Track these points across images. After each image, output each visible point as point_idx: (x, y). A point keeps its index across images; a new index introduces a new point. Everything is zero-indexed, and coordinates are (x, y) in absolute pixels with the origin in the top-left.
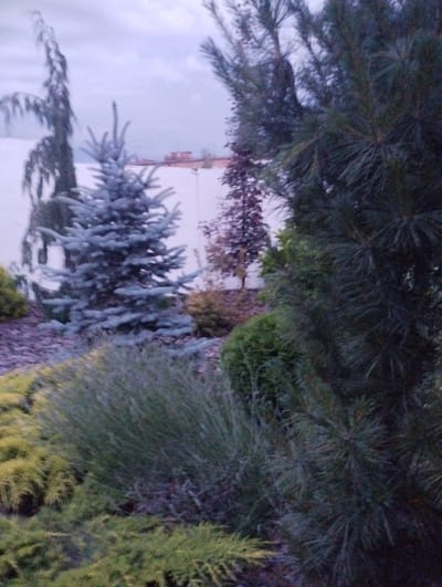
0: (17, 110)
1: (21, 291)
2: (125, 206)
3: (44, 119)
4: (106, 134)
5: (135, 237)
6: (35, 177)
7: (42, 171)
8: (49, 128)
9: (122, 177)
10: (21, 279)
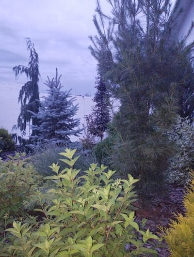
0: (20, 71)
1: (14, 140)
2: (59, 103)
3: (29, 75)
4: (54, 78)
5: (62, 113)
6: (24, 96)
7: (26, 94)
8: (30, 78)
9: (59, 93)
10: (14, 135)
